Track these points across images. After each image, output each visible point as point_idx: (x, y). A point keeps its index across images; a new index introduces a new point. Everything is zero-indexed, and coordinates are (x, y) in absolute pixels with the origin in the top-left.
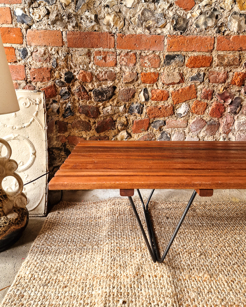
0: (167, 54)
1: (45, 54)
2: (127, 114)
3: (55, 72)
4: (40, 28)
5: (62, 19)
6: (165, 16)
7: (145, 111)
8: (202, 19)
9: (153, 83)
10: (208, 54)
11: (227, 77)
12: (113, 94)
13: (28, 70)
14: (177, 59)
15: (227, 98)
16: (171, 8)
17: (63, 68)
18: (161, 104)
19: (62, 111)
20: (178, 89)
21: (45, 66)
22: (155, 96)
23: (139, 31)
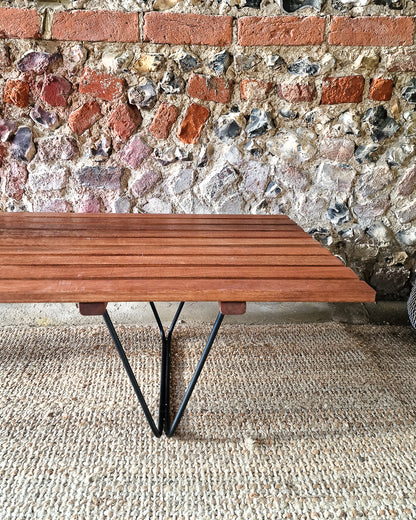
15: (2, 129)
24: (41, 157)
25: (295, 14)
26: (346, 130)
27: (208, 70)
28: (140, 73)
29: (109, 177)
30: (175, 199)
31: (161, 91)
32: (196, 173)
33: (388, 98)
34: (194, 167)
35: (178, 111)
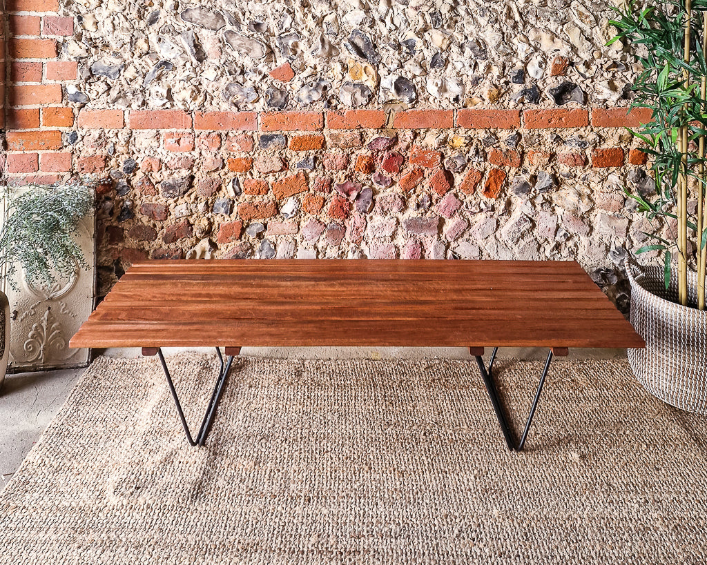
0: (262, 134)
1: (100, 138)
2: (210, 214)
3: (111, 160)
4: (96, 107)
5: (125, 96)
6: (256, 89)
7: (235, 209)
8: (304, 92)
9: (246, 171)
10: (317, 133)
11: (349, 162)
12: (191, 186)
13: (75, 158)
14: (276, 140)
15: (352, 190)
16: (265, 80)
17: (123, 154)
18: (258, 199)
19: (117, 212)
20: (280, 178)
21: (99, 152)
22: (249, 190)
23: (225, 106)
24: (378, 210)
25: (565, 106)
26: (615, 187)
27: (503, 145)
28: (453, 148)
29: (429, 226)
30: (481, 242)
31: (469, 160)
32: (498, 221)
33: (644, 162)
34: (495, 216)
35: (483, 174)
